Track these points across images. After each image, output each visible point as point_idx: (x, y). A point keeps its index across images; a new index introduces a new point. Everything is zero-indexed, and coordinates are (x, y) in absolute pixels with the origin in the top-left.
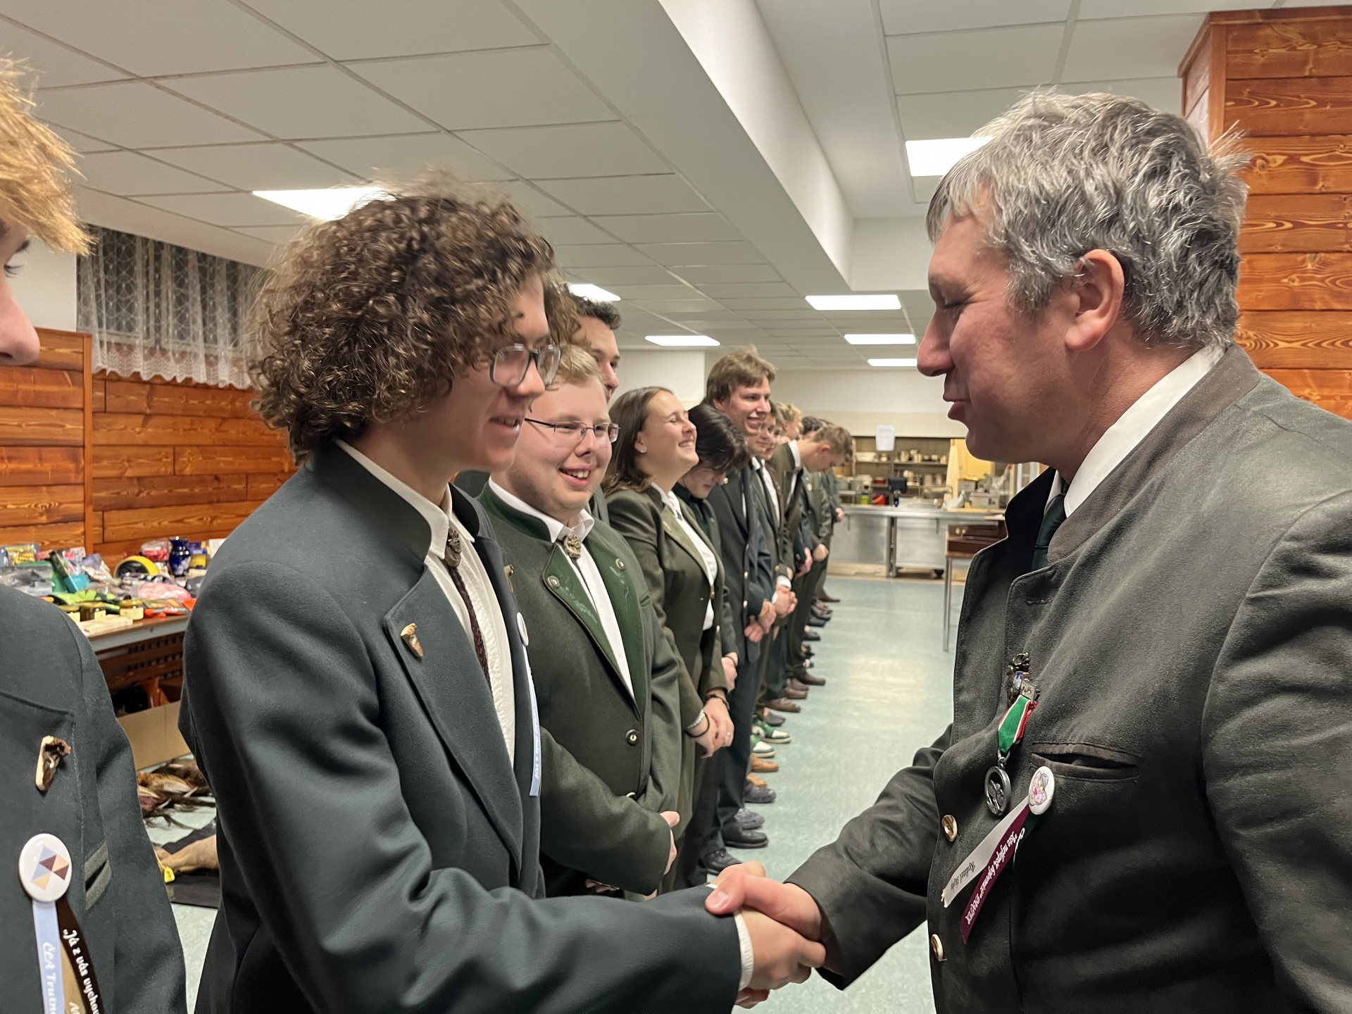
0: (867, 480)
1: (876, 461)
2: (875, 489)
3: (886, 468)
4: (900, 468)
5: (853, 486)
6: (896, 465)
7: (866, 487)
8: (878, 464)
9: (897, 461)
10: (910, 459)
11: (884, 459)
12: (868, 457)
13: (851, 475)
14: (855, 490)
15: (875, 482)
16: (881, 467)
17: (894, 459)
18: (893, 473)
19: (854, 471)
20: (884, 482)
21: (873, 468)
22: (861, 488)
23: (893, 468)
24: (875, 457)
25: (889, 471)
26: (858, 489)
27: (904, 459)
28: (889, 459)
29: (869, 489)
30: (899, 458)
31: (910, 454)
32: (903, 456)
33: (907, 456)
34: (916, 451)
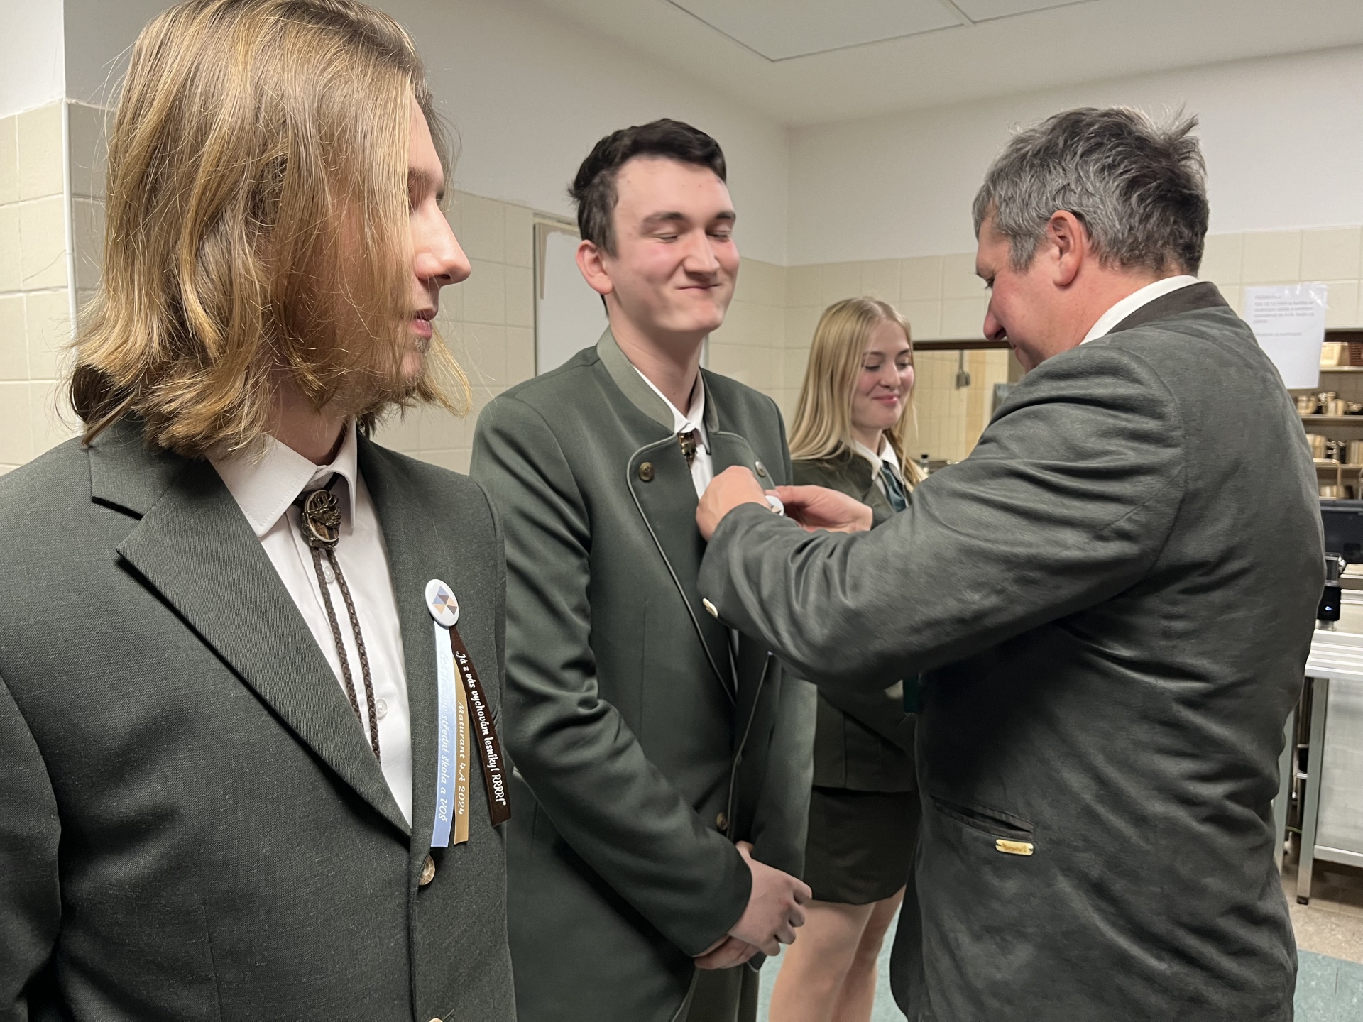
31: (1319, 400)
32: (1302, 404)
33: (1311, 404)
34: (1330, 395)
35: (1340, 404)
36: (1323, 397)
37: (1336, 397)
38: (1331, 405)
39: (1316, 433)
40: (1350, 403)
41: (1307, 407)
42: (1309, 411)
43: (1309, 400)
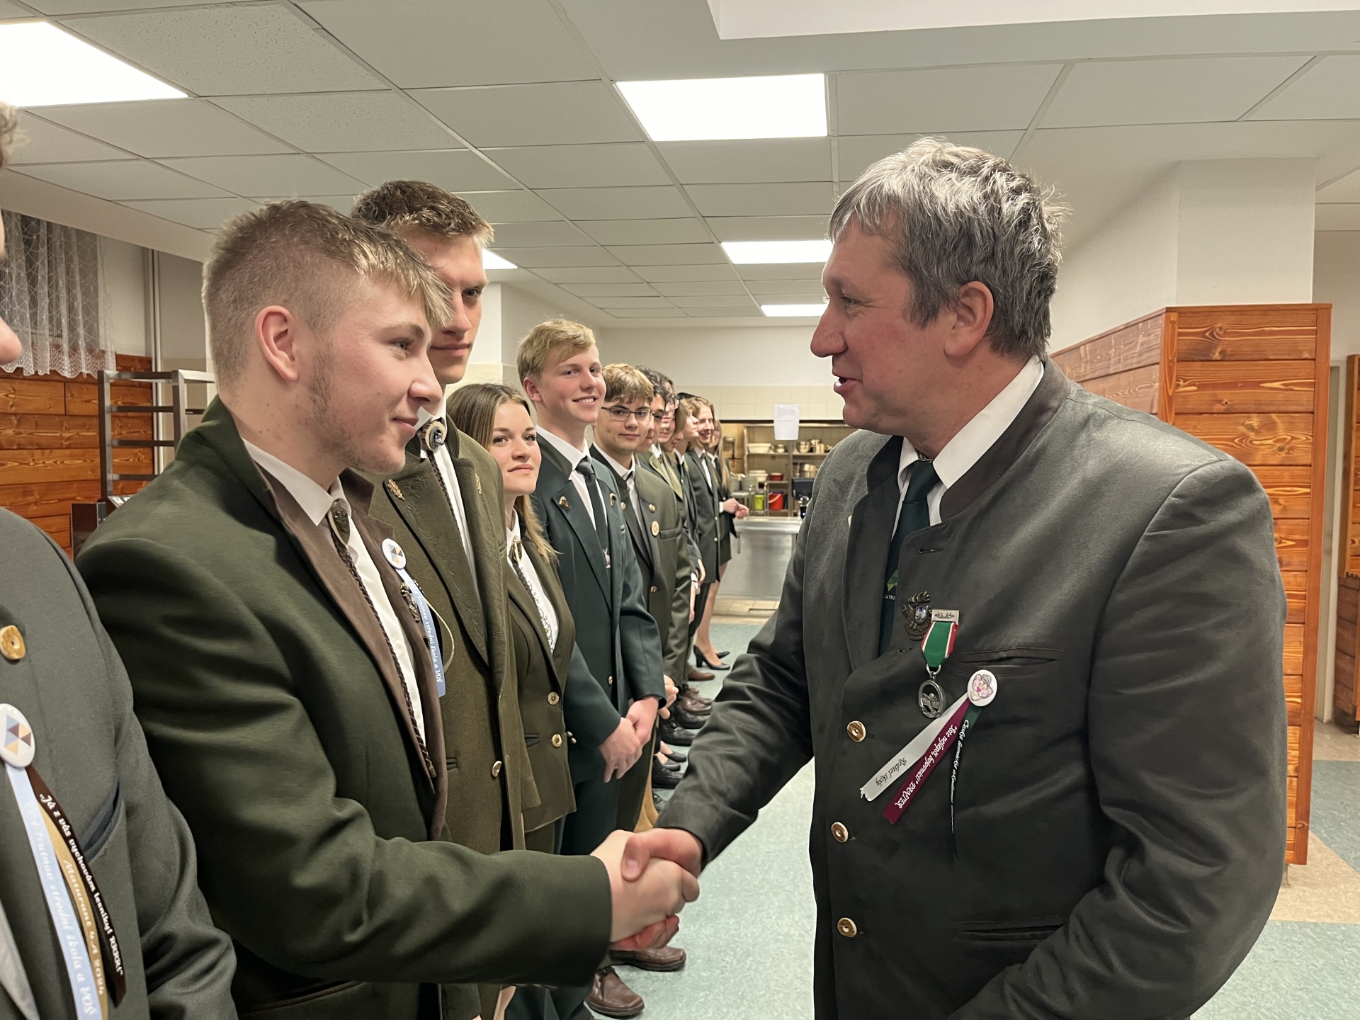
0: (761, 476)
1: (772, 452)
2: (770, 486)
3: (784, 461)
4: (799, 461)
5: (744, 485)
6: (795, 457)
7: (761, 485)
8: (773, 457)
9: (796, 453)
10: (811, 450)
11: (781, 451)
12: (761, 448)
13: (744, 473)
14: (748, 491)
15: (770, 478)
16: (777, 460)
17: (793, 451)
18: (792, 466)
19: (746, 465)
20: (781, 478)
21: (769, 460)
22: (754, 487)
23: (792, 461)
24: (770, 448)
25: (787, 465)
26: (750, 489)
27: (804, 450)
28: (786, 451)
29: (765, 488)
30: (799, 450)
31: (811, 444)
32: (802, 447)
33: (807, 446)
34: (817, 441)
35: (822, 446)
36: (813, 442)
37: (820, 442)
38: (818, 447)
39: (811, 464)
40: (828, 446)
41: (805, 448)
42: (807, 450)
43: (806, 444)
